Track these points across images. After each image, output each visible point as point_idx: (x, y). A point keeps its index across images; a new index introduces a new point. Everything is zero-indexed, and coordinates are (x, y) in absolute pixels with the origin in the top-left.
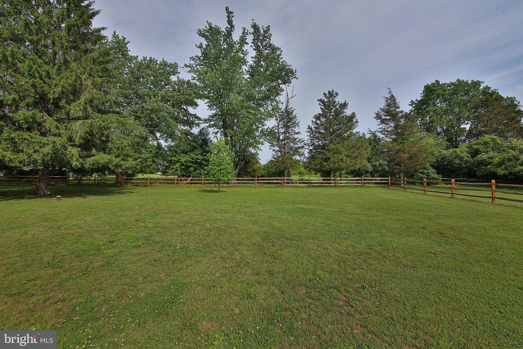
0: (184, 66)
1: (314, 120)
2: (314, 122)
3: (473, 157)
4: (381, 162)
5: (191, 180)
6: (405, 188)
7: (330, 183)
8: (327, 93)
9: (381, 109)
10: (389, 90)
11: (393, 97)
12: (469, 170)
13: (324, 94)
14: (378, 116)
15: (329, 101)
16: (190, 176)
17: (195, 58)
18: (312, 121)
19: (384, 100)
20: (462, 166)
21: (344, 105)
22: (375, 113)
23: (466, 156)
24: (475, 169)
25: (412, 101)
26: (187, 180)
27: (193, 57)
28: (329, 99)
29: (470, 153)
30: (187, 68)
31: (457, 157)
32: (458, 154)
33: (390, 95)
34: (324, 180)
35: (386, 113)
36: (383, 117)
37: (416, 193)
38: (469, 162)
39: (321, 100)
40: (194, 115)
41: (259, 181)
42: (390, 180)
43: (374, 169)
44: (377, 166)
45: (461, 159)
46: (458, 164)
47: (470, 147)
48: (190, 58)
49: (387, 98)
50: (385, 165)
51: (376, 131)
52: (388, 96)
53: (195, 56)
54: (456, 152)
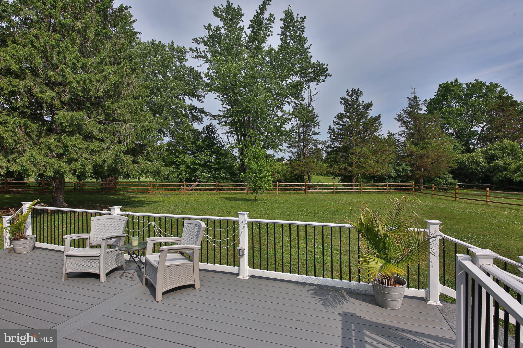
0: (190, 51)
1: (335, 120)
2: (335, 122)
3: (489, 163)
4: (404, 166)
5: (197, 186)
6: (432, 195)
7: (351, 189)
8: (350, 91)
9: (403, 110)
10: (413, 90)
11: (417, 98)
12: (485, 175)
13: (347, 91)
14: (400, 118)
15: (352, 100)
16: (195, 181)
17: (199, 39)
18: (333, 121)
19: (407, 100)
20: (478, 171)
21: (369, 106)
22: (397, 114)
23: (482, 161)
24: (490, 174)
25: (425, 100)
26: (191, 185)
27: (196, 38)
28: (351, 97)
29: (486, 158)
30: (193, 52)
31: (474, 161)
32: (475, 159)
33: (413, 95)
34: (344, 185)
35: (408, 114)
36: (405, 119)
37: (449, 200)
38: (485, 167)
39: (343, 99)
40: (199, 109)
41: (281, 187)
42: (414, 185)
43: (397, 174)
44: (400, 171)
45: (478, 164)
46: (474, 169)
47: (485, 152)
48: (194, 40)
49: (410, 99)
50: (408, 170)
51: (395, 134)
52: (412, 96)
53: (199, 38)
54: (472, 156)
